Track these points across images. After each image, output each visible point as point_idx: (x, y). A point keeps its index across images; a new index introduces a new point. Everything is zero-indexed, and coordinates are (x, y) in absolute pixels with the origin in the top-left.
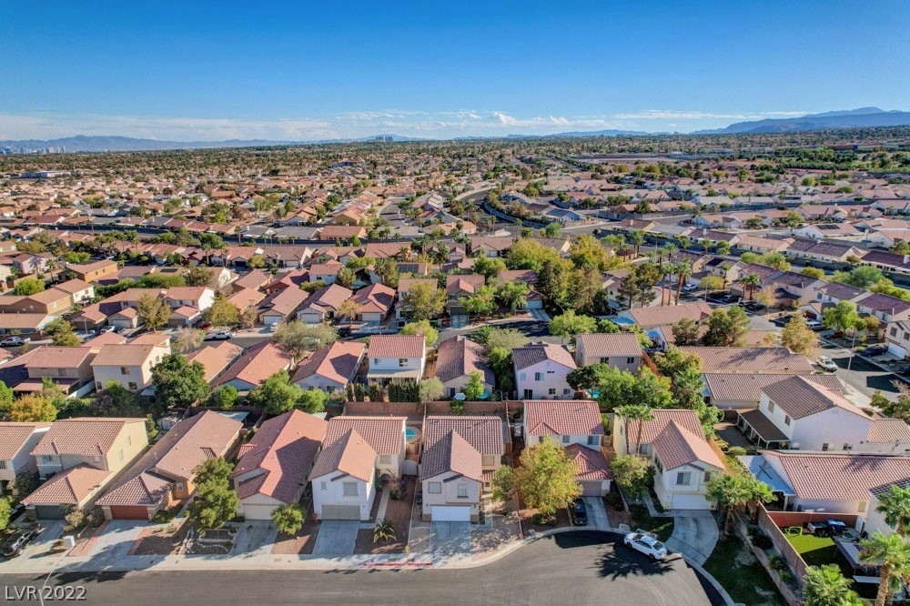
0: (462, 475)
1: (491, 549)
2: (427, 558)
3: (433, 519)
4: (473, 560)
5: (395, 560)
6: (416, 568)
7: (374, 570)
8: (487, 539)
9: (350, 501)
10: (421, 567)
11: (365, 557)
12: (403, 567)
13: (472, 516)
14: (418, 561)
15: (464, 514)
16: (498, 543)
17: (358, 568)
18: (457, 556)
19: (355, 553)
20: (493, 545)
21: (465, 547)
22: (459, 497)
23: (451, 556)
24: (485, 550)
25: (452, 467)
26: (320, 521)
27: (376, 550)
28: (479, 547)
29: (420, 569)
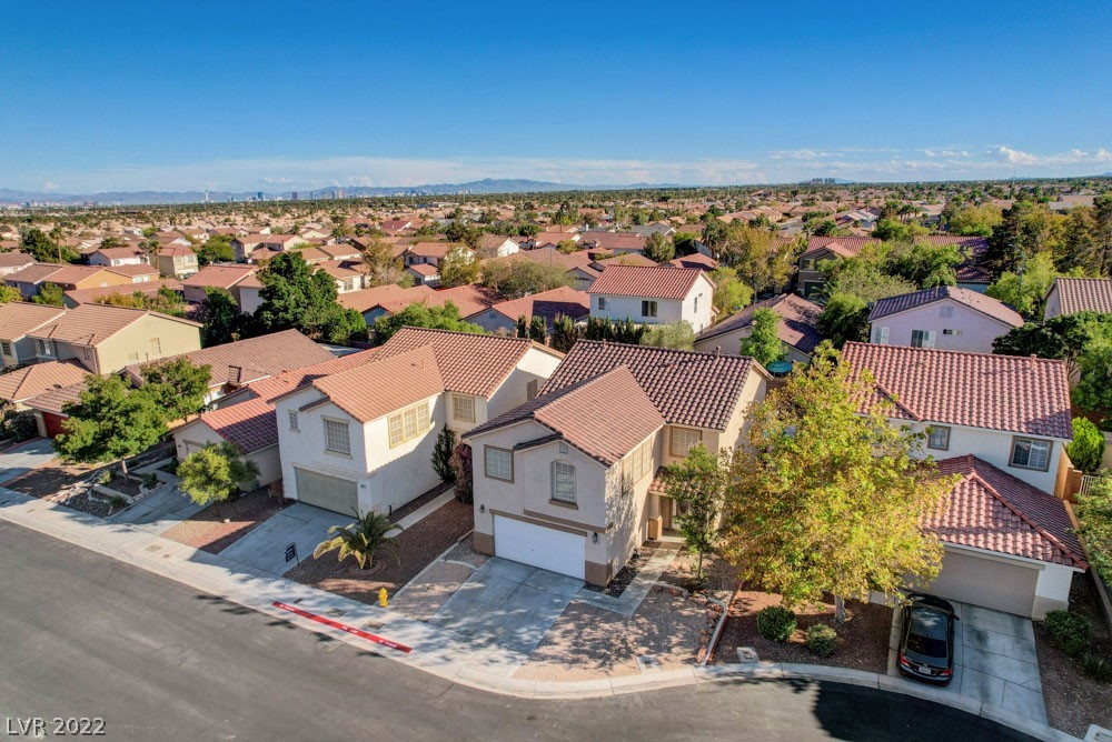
0: (557, 436)
2: (415, 635)
3: (499, 551)
6: (371, 648)
7: (285, 623)
8: (599, 634)
9: (338, 466)
10: (383, 650)
11: (300, 590)
14: (389, 635)
15: (568, 555)
16: (627, 654)
17: (262, 608)
19: (287, 576)
20: (605, 654)
21: (526, 637)
22: (554, 500)
23: (477, 647)
26: (291, 502)
27: (331, 583)
28: (562, 646)
29: (375, 655)
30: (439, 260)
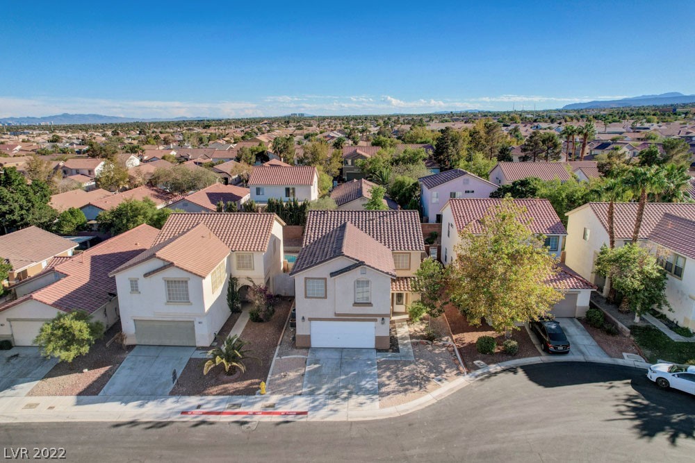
0: (361, 263)
1: (416, 389)
2: (301, 403)
3: (314, 344)
4: (382, 407)
5: (239, 405)
6: (280, 419)
7: (203, 422)
8: (407, 373)
9: (177, 312)
10: (289, 418)
11: (194, 400)
12: (257, 418)
13: (378, 339)
14: (285, 409)
15: (363, 335)
16: (426, 379)
17: (174, 418)
18: (355, 399)
19: (172, 394)
20: (417, 382)
21: (368, 386)
22: (356, 304)
23: (345, 399)
24: (406, 390)
25: (345, 250)
26: (131, 347)
27: (215, 389)
28: (393, 385)
29: (287, 422)
30: (89, 171)
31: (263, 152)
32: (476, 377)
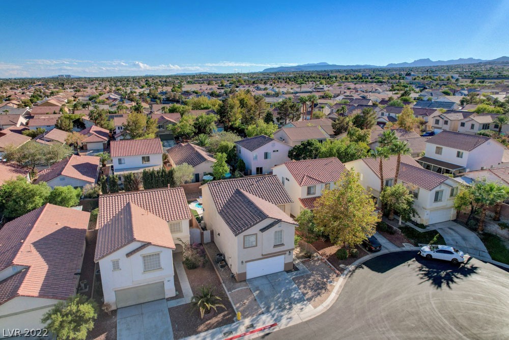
0: (280, 221)
1: (323, 291)
2: (266, 320)
4: (315, 307)
5: (231, 333)
6: (262, 334)
8: (312, 283)
9: (152, 277)
10: (267, 331)
13: (286, 265)
14: (259, 326)
15: (279, 264)
16: (324, 284)
18: (296, 307)
21: (297, 297)
22: (275, 246)
23: (290, 309)
24: (319, 294)
25: (267, 215)
26: (114, 312)
27: (201, 327)
28: (310, 293)
29: (268, 334)
31: (79, 119)
32: (346, 275)
